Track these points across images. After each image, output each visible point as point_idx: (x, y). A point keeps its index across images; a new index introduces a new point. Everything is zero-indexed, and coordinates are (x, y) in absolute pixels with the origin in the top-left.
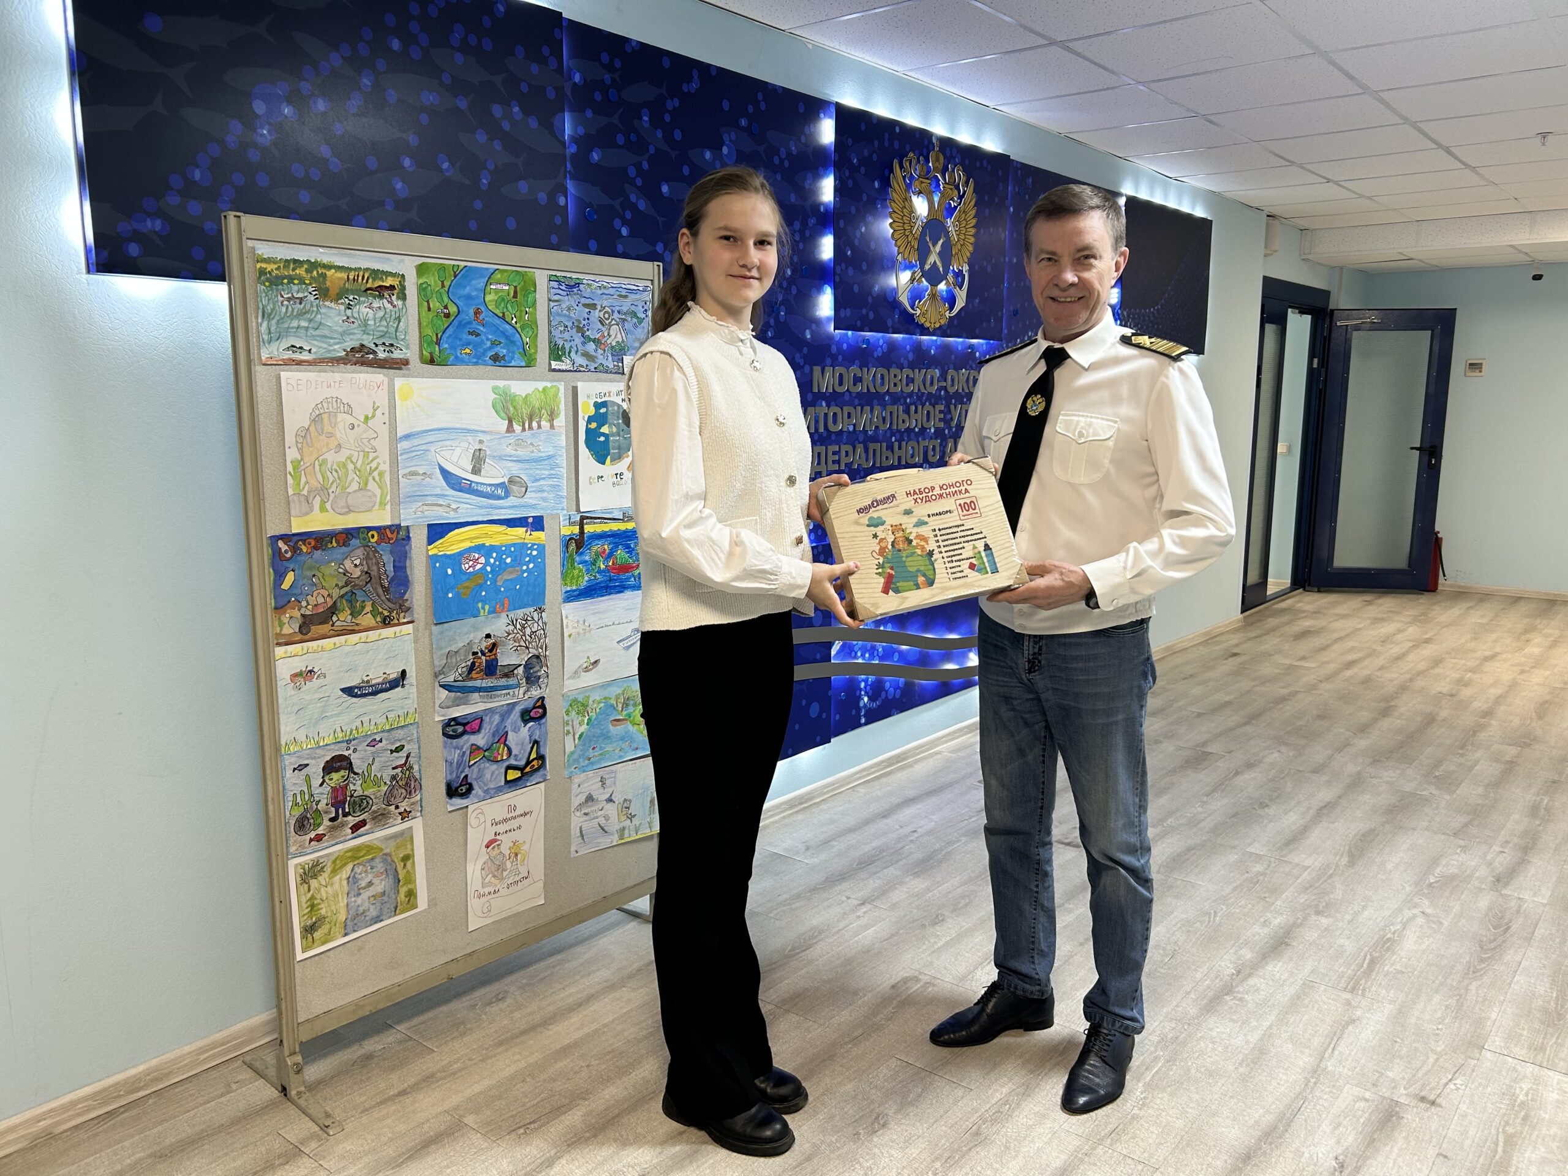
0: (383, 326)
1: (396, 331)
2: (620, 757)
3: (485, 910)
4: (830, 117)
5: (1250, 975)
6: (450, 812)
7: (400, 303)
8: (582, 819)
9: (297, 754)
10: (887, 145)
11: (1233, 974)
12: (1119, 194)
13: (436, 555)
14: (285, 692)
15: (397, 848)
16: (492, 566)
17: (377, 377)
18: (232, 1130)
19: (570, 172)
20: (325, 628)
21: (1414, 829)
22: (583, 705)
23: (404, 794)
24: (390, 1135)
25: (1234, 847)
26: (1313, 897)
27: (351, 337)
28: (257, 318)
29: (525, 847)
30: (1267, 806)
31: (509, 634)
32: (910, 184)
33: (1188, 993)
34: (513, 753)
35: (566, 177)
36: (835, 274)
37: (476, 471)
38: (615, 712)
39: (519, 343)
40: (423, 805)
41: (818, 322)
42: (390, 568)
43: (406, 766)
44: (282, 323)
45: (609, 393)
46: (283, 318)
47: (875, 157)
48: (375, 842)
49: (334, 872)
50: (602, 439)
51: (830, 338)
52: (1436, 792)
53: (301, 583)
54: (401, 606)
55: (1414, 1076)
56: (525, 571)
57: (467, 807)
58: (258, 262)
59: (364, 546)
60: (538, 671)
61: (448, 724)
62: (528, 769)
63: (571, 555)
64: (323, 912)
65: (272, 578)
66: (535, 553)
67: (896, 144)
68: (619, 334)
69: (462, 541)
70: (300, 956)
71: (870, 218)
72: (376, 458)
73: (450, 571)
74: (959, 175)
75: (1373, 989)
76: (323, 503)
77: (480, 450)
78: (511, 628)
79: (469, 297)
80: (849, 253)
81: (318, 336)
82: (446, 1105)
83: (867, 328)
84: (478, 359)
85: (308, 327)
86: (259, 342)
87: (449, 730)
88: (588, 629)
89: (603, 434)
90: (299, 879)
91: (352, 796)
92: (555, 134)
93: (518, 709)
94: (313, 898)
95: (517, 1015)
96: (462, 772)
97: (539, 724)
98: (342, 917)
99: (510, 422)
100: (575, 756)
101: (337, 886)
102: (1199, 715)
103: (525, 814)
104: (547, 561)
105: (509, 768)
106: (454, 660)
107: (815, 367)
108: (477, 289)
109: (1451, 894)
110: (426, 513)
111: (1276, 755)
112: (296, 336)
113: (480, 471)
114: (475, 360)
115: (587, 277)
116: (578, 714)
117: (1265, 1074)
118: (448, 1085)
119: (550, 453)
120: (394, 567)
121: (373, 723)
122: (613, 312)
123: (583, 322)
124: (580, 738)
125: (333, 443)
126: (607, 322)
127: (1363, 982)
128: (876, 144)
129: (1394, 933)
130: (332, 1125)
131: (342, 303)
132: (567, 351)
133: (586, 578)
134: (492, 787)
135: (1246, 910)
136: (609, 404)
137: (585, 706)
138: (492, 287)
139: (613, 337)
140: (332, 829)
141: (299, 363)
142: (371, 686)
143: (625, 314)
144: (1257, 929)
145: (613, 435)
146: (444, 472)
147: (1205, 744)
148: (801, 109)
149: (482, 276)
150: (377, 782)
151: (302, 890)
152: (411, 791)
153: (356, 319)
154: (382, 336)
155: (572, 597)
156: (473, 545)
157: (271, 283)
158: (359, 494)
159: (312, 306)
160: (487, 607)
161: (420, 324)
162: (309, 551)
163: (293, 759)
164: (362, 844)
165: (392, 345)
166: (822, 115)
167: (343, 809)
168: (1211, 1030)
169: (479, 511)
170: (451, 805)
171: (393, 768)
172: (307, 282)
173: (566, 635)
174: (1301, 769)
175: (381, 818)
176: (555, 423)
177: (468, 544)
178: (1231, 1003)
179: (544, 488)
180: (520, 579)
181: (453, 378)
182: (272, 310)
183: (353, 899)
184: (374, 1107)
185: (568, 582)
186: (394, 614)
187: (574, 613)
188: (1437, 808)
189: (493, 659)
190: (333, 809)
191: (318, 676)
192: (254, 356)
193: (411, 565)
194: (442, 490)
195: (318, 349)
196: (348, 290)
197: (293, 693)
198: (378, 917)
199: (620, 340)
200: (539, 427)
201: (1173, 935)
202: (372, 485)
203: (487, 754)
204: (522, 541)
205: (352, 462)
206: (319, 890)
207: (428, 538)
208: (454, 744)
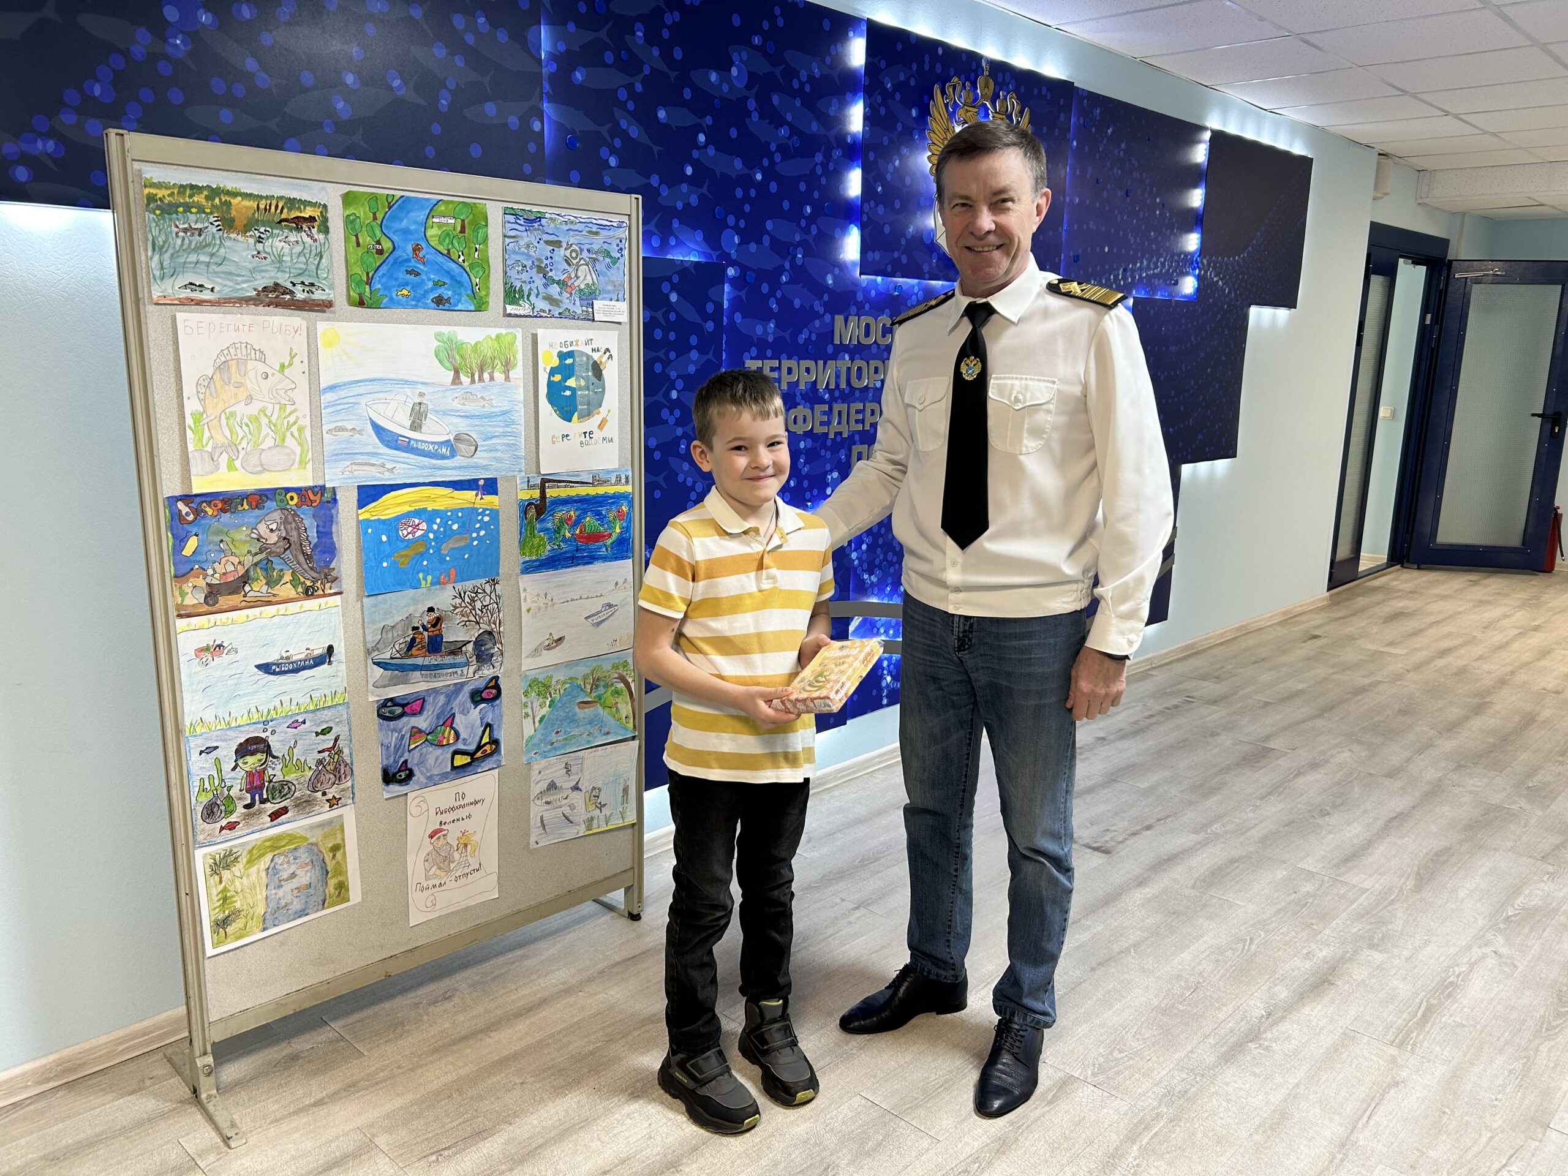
0: (301, 263)
1: (317, 269)
2: (589, 742)
3: (429, 904)
4: (861, 36)
5: (1283, 1018)
6: (387, 799)
7: (321, 237)
8: (543, 808)
9: (204, 736)
10: (927, 67)
11: (1263, 1016)
12: (1203, 128)
13: (368, 520)
14: (189, 670)
15: (325, 837)
16: (435, 532)
17: (296, 320)
18: (133, 1133)
19: (548, 94)
20: (236, 599)
21: (1495, 849)
22: (545, 685)
23: (333, 780)
24: (293, 1153)
25: (1284, 862)
26: (1368, 927)
27: (263, 274)
28: (146, 250)
29: (476, 838)
30: (1328, 814)
31: (456, 608)
32: (954, 112)
33: (1206, 1037)
34: (461, 737)
35: (541, 99)
36: (862, 212)
37: (416, 427)
38: (582, 693)
39: (467, 284)
40: (355, 791)
41: (842, 266)
42: (313, 534)
43: (335, 749)
44: (178, 257)
45: (577, 342)
46: (178, 252)
47: (912, 82)
48: (299, 831)
49: (250, 862)
50: (568, 393)
51: (856, 284)
52: (1527, 807)
53: (205, 549)
54: (326, 576)
55: (1461, 1157)
56: (475, 539)
57: (406, 794)
58: (146, 186)
59: (281, 509)
60: (491, 648)
61: (385, 704)
62: (479, 754)
63: (530, 522)
64: (238, 905)
65: (170, 544)
66: (486, 519)
67: (939, 68)
68: (589, 274)
69: (400, 504)
70: (210, 951)
71: (905, 151)
72: (295, 411)
73: (384, 538)
74: (1012, 103)
75: (1426, 1044)
76: (231, 460)
77: (420, 404)
78: (459, 601)
79: (406, 232)
80: (880, 189)
81: (223, 272)
82: (361, 1121)
83: (898, 273)
84: (418, 301)
85: (209, 263)
86: (149, 279)
87: (386, 712)
88: (550, 603)
89: (569, 388)
90: (208, 870)
91: (270, 781)
92: (531, 50)
93: (468, 689)
94: (225, 890)
95: (460, 1018)
96: (400, 757)
97: (492, 706)
98: (261, 909)
99: (457, 372)
100: (535, 741)
101: (254, 877)
102: (1266, 704)
103: (476, 802)
104: (502, 529)
105: (456, 752)
106: (390, 635)
107: (836, 317)
108: (416, 223)
109: (1532, 930)
110: (356, 473)
111: (1347, 754)
112: (194, 272)
113: (421, 427)
114: (414, 303)
115: (550, 210)
116: (538, 695)
117: (1284, 1144)
118: (369, 1097)
119: (505, 409)
120: (317, 532)
121: (294, 703)
122: (582, 250)
123: (546, 262)
124: (541, 721)
125: (242, 394)
126: (575, 262)
127: (1415, 1034)
128: (914, 67)
129: (1458, 976)
130: (234, 1137)
131: (251, 236)
132: (526, 293)
133: (549, 548)
134: (436, 773)
135: (1287, 938)
136: (576, 354)
137: (547, 686)
138: (434, 220)
139: (581, 278)
140: (247, 817)
141: (200, 303)
142: (292, 663)
143: (596, 253)
144: (1297, 962)
145: (581, 389)
146: (378, 429)
147: (1267, 738)
148: (827, 25)
149: (422, 208)
150: (301, 766)
151: (212, 882)
152: (340, 777)
153: (269, 254)
154: (300, 275)
155: (530, 568)
156: (412, 509)
157: (163, 211)
158: (275, 451)
159: (214, 237)
160: (429, 578)
161: (347, 261)
162: (215, 514)
163: (199, 741)
164: (284, 833)
165: (312, 285)
166: (851, 34)
167: (261, 795)
168: (1227, 1084)
169: (419, 472)
170: (388, 792)
171: (319, 752)
172: (208, 211)
173: (524, 610)
174: (1373, 772)
175: (305, 805)
176: (512, 374)
177: (406, 509)
178: (1255, 1052)
179: (499, 447)
180: (469, 547)
181: (387, 323)
182: (165, 242)
183: (273, 892)
184: (284, 1117)
185: (527, 550)
186: (318, 584)
187: (532, 586)
188: (1526, 825)
189: (437, 635)
190: (248, 796)
191: (229, 651)
192: (143, 294)
193: (338, 531)
194: (374, 448)
195: (224, 287)
196: (257, 221)
197: (199, 669)
198: (303, 910)
199: (591, 282)
200: (492, 379)
201: (1199, 964)
202: (290, 442)
203: (432, 738)
204: (472, 506)
205: (266, 415)
206: (233, 882)
207: (359, 501)
208: (392, 727)
